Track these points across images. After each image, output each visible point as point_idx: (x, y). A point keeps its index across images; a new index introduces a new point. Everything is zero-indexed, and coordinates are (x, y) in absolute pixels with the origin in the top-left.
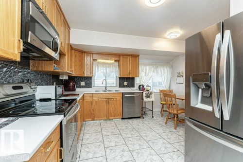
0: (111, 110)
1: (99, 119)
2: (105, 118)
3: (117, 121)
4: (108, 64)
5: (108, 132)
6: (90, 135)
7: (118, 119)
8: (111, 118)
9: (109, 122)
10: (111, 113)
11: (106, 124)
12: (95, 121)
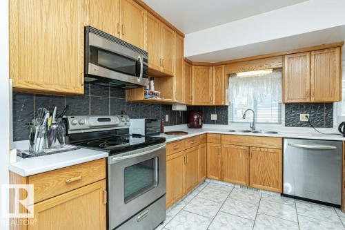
0: (256, 169)
1: (235, 181)
2: (244, 183)
3: (269, 196)
4: (256, 78)
5: (234, 208)
6: (203, 201)
7: (272, 194)
8: (254, 185)
9: (250, 192)
10: (255, 176)
11: (241, 194)
12: (224, 183)
